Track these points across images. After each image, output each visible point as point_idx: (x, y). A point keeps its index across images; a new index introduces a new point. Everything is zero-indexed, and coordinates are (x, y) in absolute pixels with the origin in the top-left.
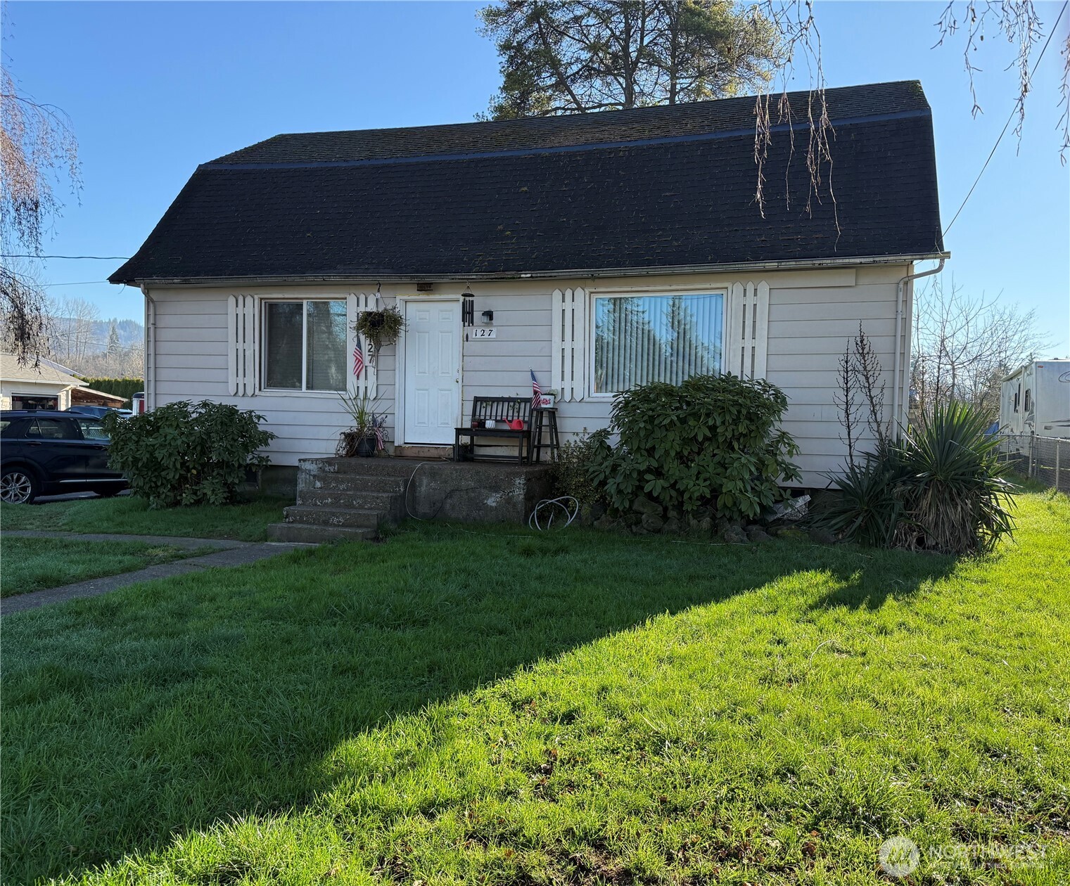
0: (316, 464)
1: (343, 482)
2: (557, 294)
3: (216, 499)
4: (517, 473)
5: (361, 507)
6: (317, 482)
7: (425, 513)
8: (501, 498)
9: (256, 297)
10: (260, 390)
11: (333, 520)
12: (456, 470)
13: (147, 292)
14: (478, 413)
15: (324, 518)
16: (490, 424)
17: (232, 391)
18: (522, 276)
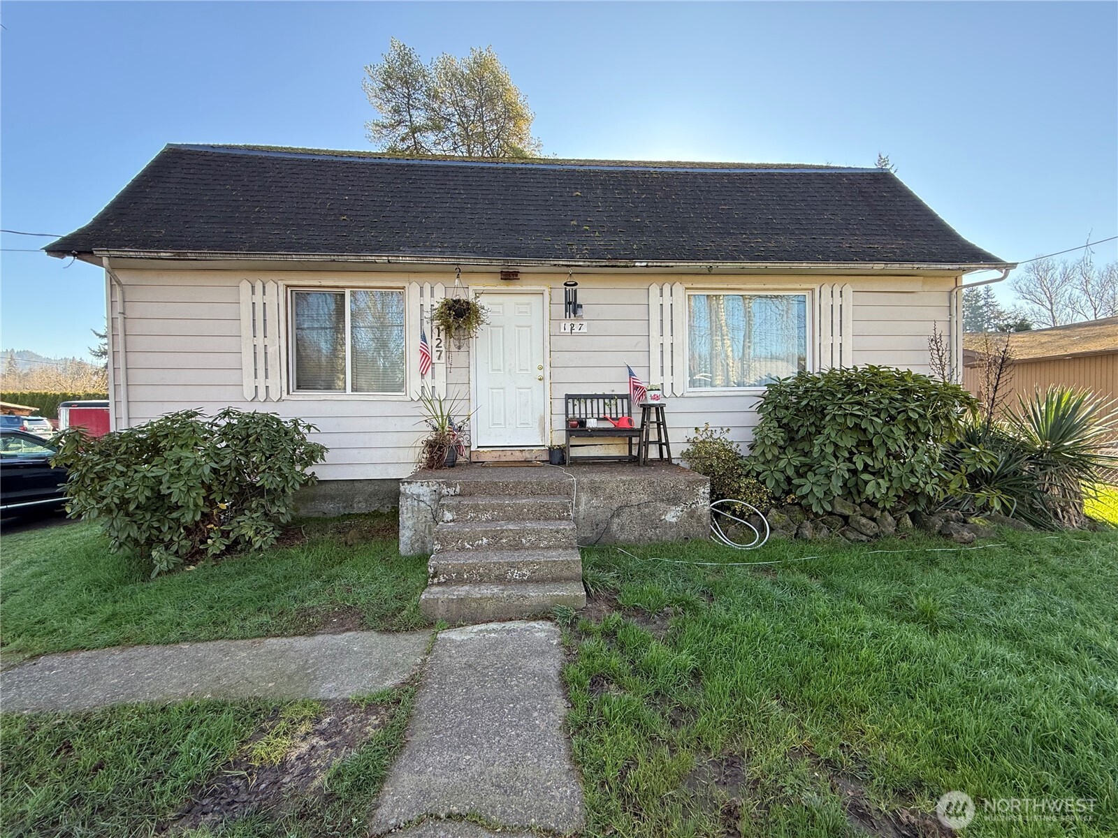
0: (428, 486)
1: (485, 510)
2: (655, 289)
3: (264, 542)
4: (701, 481)
5: (534, 547)
6: (446, 512)
7: (585, 538)
8: (682, 511)
9: (279, 282)
10: (288, 393)
11: (513, 574)
12: (624, 482)
13: (111, 271)
14: (570, 411)
15: (497, 573)
16: (592, 423)
17: (249, 394)
18: (637, 264)
